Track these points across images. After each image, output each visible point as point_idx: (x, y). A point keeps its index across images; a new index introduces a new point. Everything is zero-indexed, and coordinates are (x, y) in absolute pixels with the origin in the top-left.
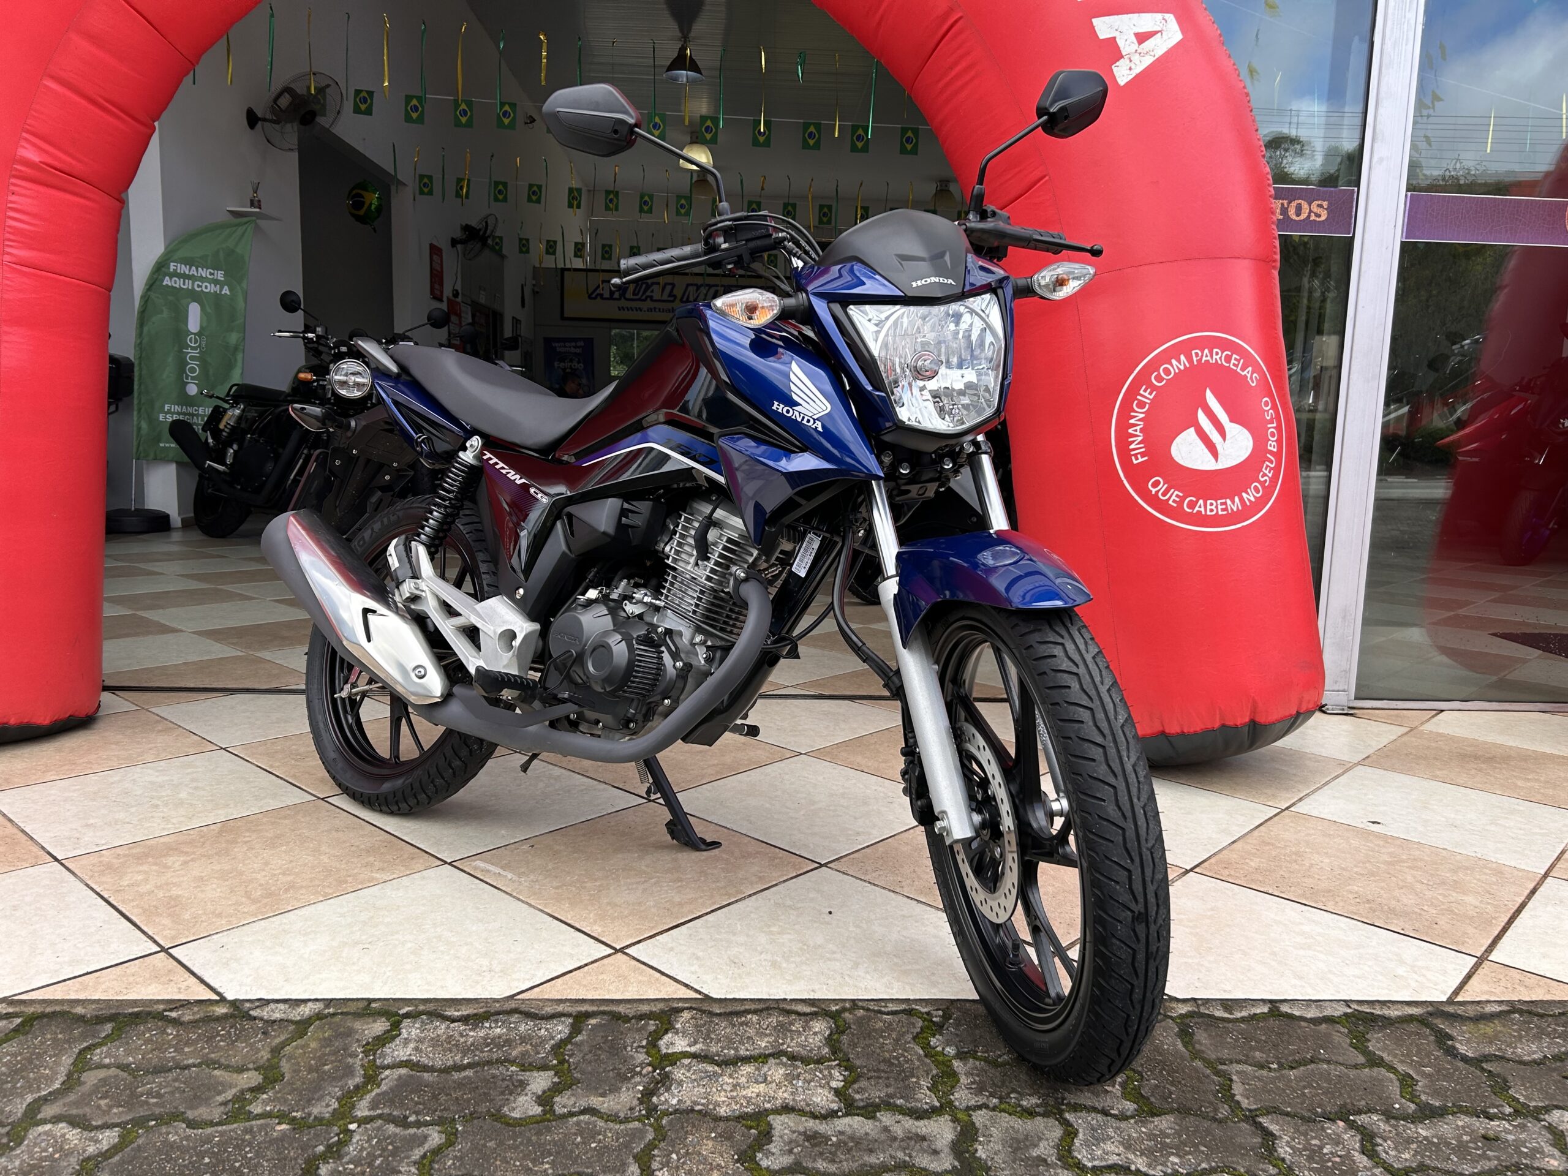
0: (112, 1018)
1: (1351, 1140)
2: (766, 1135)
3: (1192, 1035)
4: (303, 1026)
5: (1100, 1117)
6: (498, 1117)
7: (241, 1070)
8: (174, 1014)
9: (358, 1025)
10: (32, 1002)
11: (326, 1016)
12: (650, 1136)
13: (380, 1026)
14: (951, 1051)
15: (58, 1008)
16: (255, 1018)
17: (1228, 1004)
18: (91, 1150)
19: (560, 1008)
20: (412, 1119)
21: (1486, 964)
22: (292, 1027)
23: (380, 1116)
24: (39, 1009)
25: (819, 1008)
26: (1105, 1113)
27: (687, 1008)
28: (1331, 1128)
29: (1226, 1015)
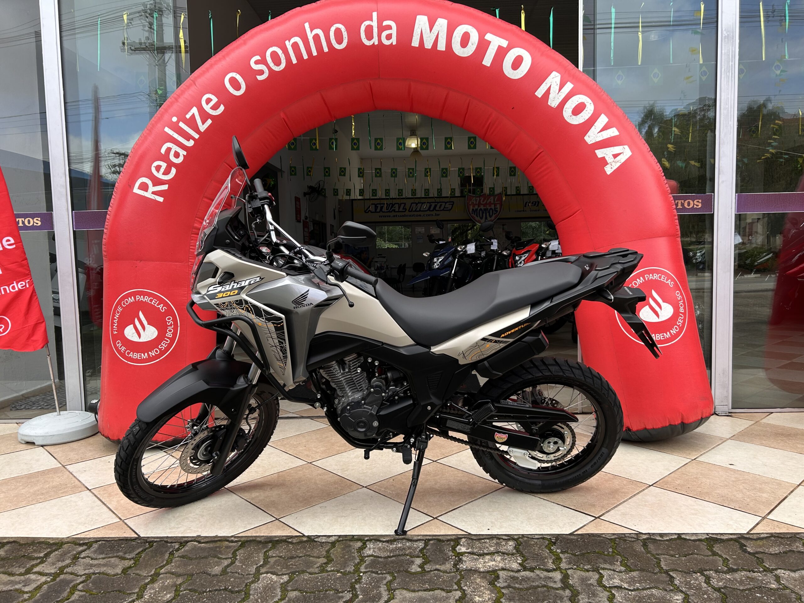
0: (270, 542)
1: (702, 579)
2: (498, 577)
3: (647, 546)
4: (333, 544)
5: (612, 572)
6: (407, 571)
7: (319, 558)
8: (290, 540)
9: (351, 543)
10: (242, 537)
11: (340, 541)
12: (459, 577)
13: (359, 544)
14: (559, 551)
15: (251, 539)
16: (316, 542)
17: (661, 535)
18: (282, 581)
19: (419, 538)
20: (379, 572)
21: (765, 520)
22: (330, 544)
23: (369, 571)
24: (246, 539)
25: (510, 537)
26: (614, 571)
27: (465, 538)
28: (694, 576)
29: (661, 539)
